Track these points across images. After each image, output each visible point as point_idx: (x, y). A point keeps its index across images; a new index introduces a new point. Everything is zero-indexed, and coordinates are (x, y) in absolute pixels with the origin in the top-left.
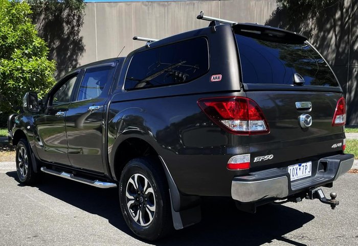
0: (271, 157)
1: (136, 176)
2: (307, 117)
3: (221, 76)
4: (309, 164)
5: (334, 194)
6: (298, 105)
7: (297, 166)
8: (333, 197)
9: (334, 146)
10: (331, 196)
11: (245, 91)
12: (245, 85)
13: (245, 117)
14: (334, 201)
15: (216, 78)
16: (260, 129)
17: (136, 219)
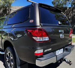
0: (50, 49)
1: (9, 52)
2: (62, 35)
3: (33, 20)
4: (62, 49)
5: (71, 61)
6: (60, 31)
7: (59, 50)
8: (70, 62)
9: (69, 43)
10: (70, 61)
11: (41, 26)
12: (42, 24)
13: (42, 36)
14: (71, 63)
15: (31, 21)
16: (47, 40)
17: (9, 65)
